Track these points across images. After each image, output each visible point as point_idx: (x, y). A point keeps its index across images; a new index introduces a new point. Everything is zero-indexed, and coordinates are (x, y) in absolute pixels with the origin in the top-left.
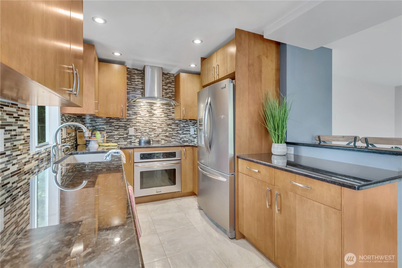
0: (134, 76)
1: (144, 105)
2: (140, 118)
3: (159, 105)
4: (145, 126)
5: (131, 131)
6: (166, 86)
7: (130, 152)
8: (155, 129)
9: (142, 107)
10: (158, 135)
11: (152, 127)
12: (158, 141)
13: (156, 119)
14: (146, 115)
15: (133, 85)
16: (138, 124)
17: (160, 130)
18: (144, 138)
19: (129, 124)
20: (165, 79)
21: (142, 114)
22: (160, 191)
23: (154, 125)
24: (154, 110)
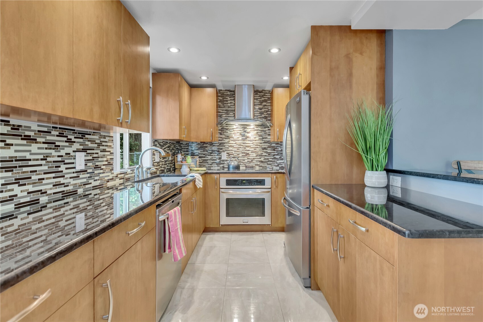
0: (227, 97)
1: (237, 128)
2: (232, 142)
3: (253, 126)
4: (238, 150)
5: (224, 156)
6: (261, 104)
7: (216, 177)
8: (248, 154)
9: (234, 129)
10: (252, 161)
11: (245, 151)
12: (252, 167)
13: (249, 142)
14: (239, 139)
15: (226, 107)
16: (230, 149)
17: (254, 155)
18: (233, 163)
19: (222, 149)
20: (260, 98)
21: (235, 137)
22: (247, 221)
23: (247, 149)
24: (248, 133)
